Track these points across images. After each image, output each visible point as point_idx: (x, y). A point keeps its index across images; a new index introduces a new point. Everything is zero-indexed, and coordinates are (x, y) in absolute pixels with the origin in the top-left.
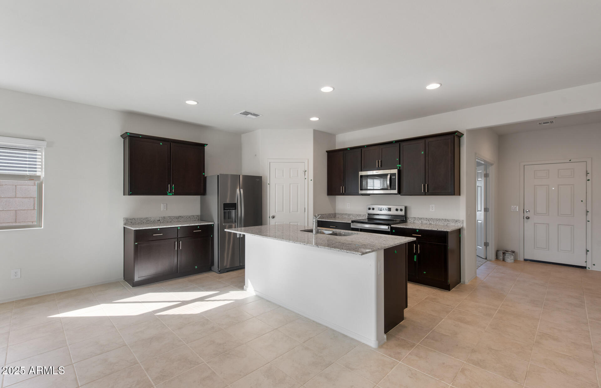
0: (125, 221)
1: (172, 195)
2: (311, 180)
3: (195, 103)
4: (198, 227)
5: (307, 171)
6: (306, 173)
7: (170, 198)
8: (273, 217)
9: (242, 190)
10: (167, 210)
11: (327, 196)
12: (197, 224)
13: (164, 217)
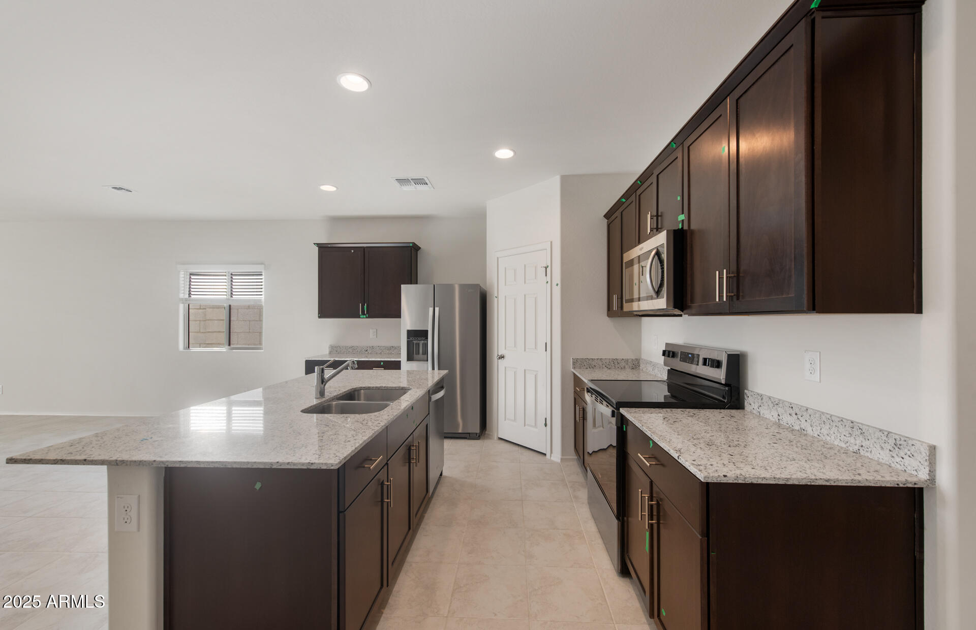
0: (330, 349)
1: (366, 318)
2: (557, 285)
3: (335, 189)
4: (382, 363)
5: (549, 267)
6: (548, 270)
7: (363, 321)
8: (502, 357)
9: (437, 309)
10: (377, 337)
11: (607, 317)
12: (379, 360)
13: (372, 347)
